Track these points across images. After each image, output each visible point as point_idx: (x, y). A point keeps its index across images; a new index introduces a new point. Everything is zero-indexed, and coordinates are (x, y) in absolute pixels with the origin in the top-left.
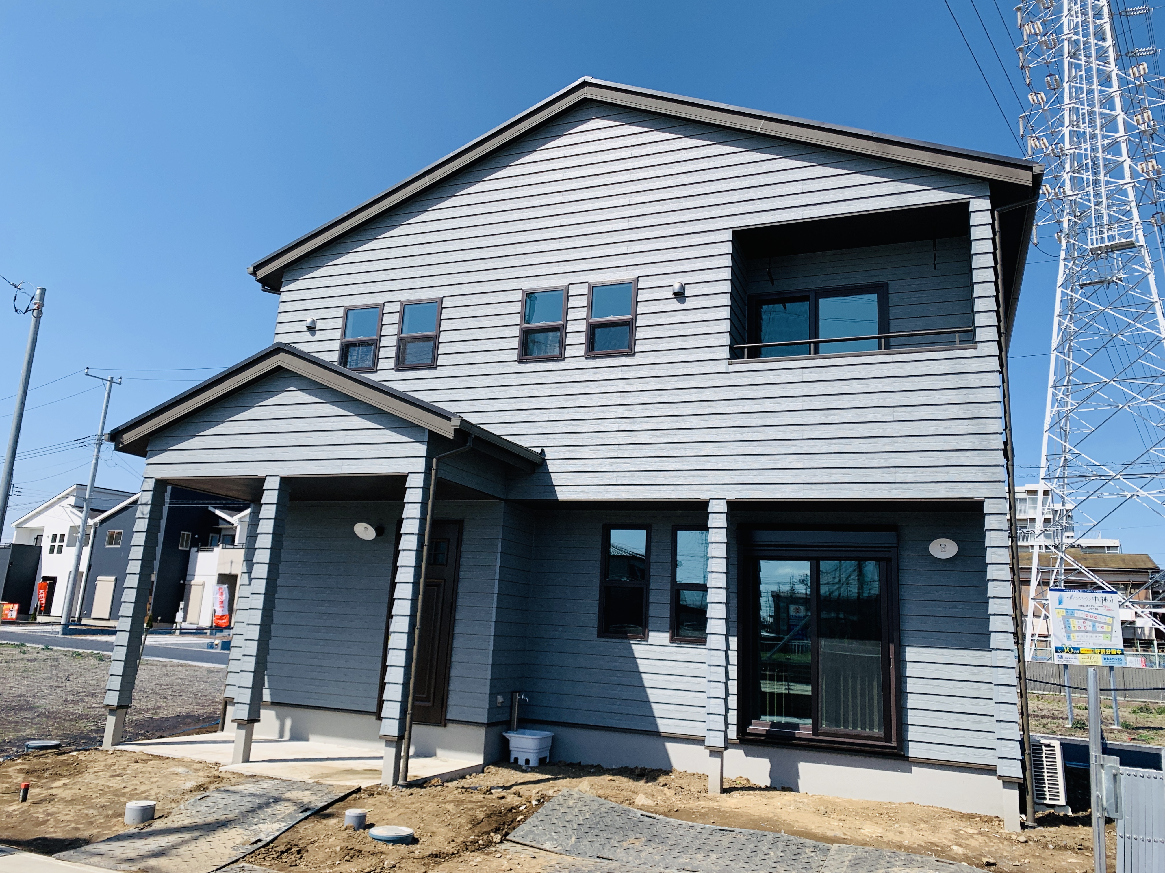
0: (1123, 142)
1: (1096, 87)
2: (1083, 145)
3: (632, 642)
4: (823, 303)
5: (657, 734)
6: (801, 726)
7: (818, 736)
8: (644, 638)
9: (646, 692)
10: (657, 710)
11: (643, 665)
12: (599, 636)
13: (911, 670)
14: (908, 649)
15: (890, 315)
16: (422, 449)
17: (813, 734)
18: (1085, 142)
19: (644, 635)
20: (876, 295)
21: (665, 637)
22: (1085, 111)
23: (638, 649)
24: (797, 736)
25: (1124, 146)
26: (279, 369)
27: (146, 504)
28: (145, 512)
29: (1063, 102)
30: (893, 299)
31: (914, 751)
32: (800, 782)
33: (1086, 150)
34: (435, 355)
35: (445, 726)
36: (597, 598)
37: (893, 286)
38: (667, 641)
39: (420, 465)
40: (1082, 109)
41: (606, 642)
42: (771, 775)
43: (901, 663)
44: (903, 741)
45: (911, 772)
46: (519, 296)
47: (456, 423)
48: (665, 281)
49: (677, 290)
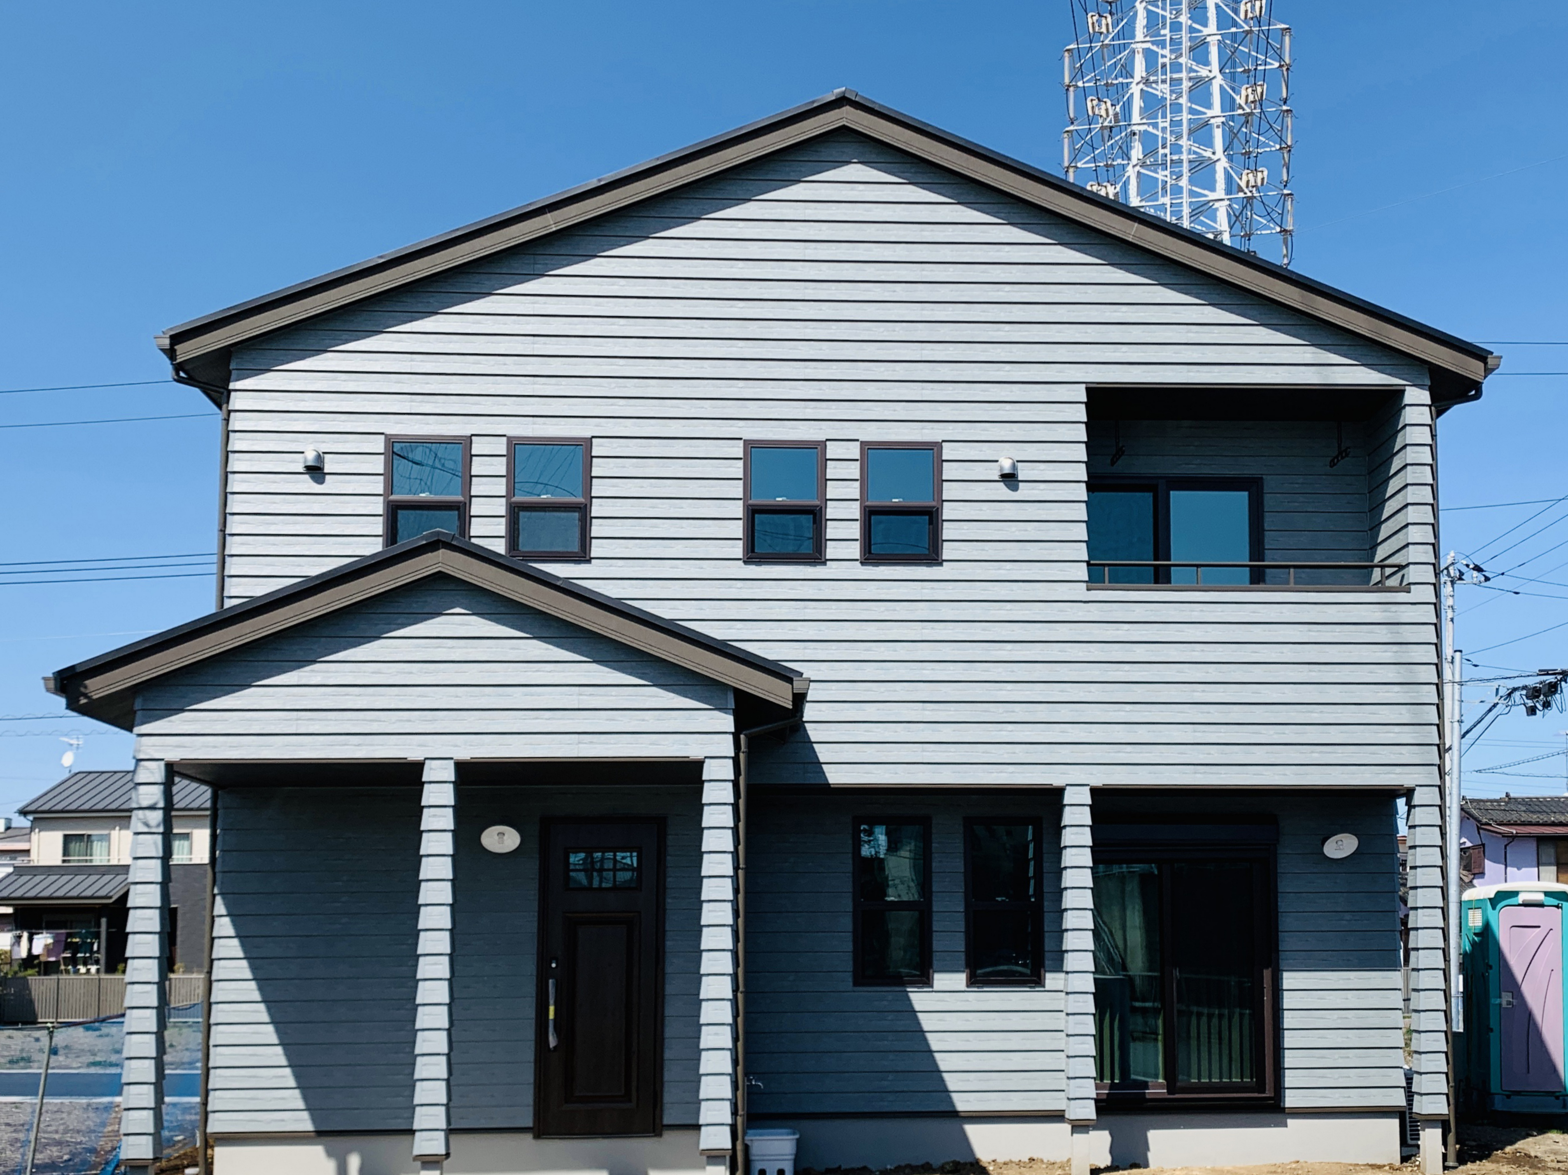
0: (1218, 127)
1: (1184, 19)
2: (1160, 120)
3: (909, 989)
4: (1175, 496)
5: (954, 1114)
6: (1150, 1084)
7: (1174, 1094)
8: (925, 981)
9: (933, 1058)
10: (952, 1082)
11: (927, 1022)
12: (856, 983)
13: (1289, 1000)
14: (1285, 975)
15: (1266, 525)
16: (727, 722)
17: (1169, 1093)
18: (1164, 116)
19: (928, 978)
20: (1246, 494)
21: (959, 980)
22: (1167, 60)
23: (919, 999)
24: (1147, 1096)
25: (1218, 134)
26: (440, 577)
27: (152, 808)
28: (153, 823)
29: (1133, 36)
30: (1269, 501)
31: (1291, 1100)
32: (1151, 1156)
33: (1164, 129)
34: (585, 539)
35: (660, 1135)
36: (850, 927)
37: (1270, 483)
38: (962, 985)
39: (726, 746)
40: (1163, 56)
41: (867, 992)
42: (1111, 1151)
43: (1277, 991)
44: (1279, 1089)
45: (1286, 1126)
46: (737, 450)
47: (798, 685)
48: (985, 452)
49: (1007, 470)
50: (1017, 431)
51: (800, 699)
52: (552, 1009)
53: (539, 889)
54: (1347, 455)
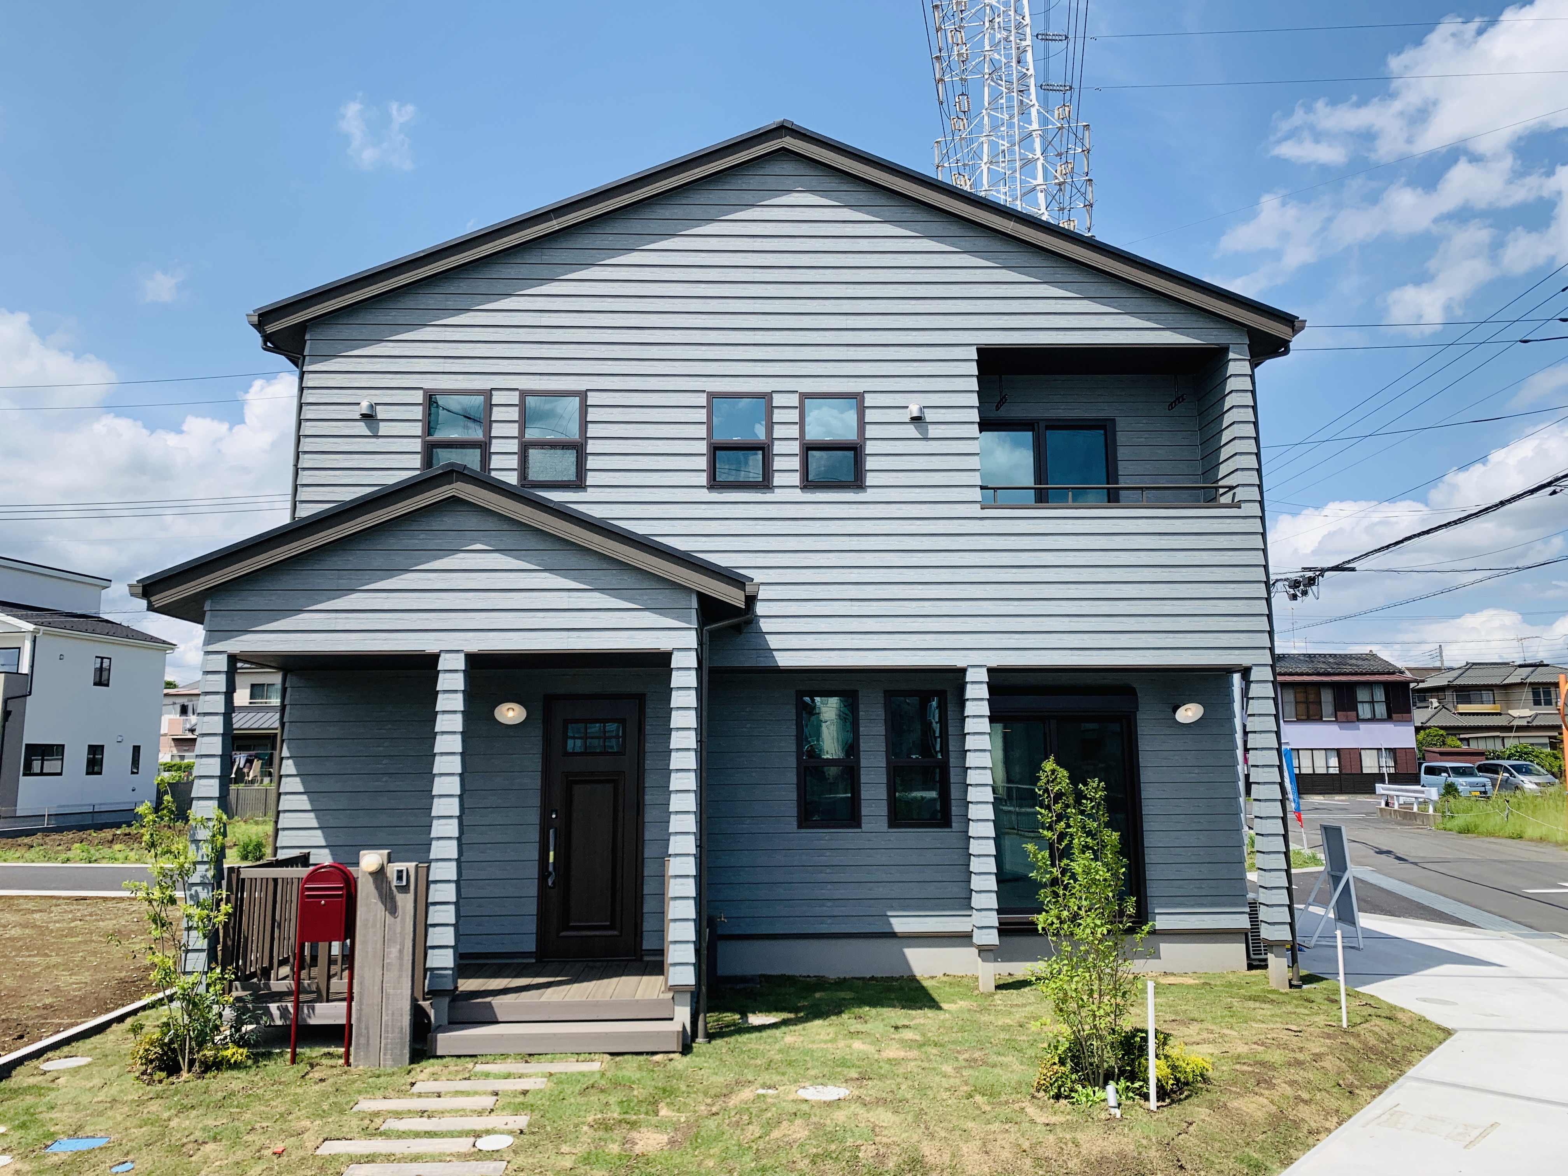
8: (855, 824)
12: (800, 826)
15: (1118, 456)
16: (691, 620)
19: (857, 822)
20: (1102, 431)
21: (882, 823)
26: (455, 501)
29: (981, 132)
30: (1120, 437)
31: (1160, 923)
34: (582, 471)
35: (641, 958)
36: (795, 781)
37: (1120, 423)
38: (884, 827)
39: (690, 639)
40: (1002, 145)
41: (808, 833)
44: (1146, 914)
46: (702, 400)
47: (749, 589)
48: (899, 400)
49: (916, 414)
50: (923, 384)
51: (751, 600)
52: (552, 854)
53: (543, 754)
54: (1183, 400)
